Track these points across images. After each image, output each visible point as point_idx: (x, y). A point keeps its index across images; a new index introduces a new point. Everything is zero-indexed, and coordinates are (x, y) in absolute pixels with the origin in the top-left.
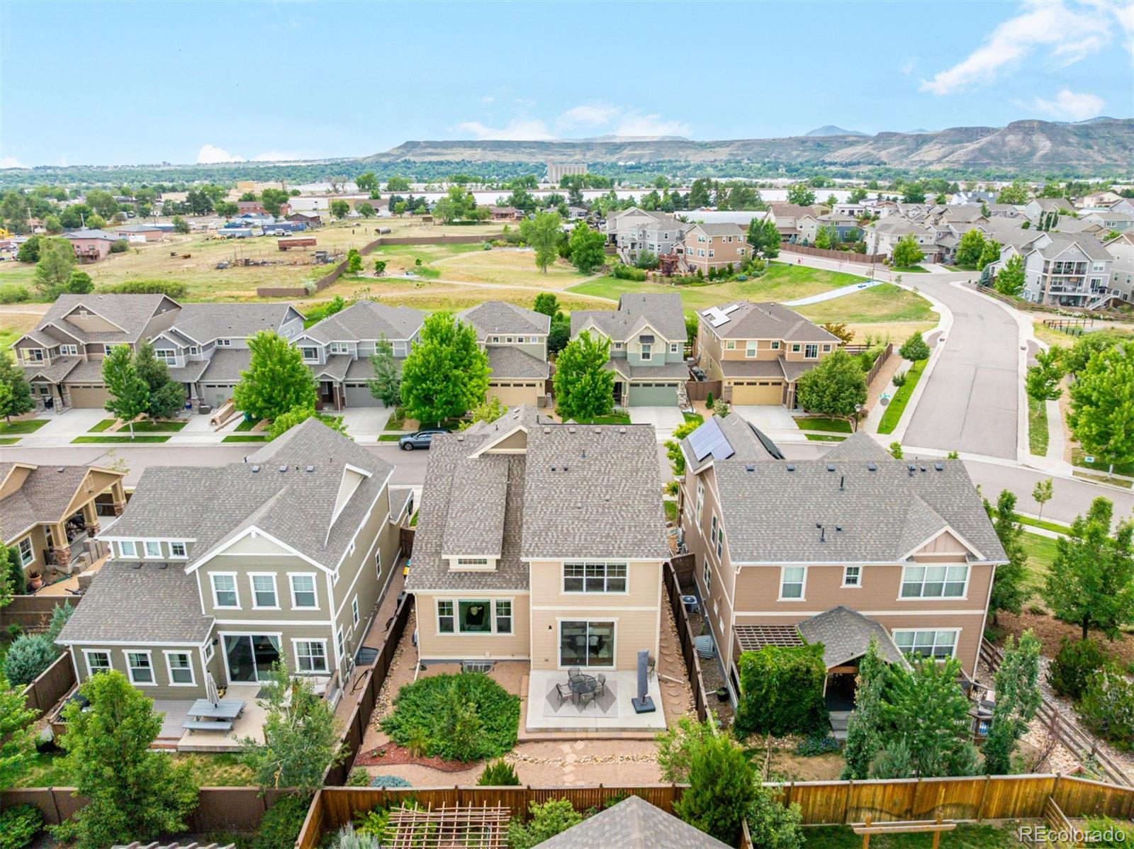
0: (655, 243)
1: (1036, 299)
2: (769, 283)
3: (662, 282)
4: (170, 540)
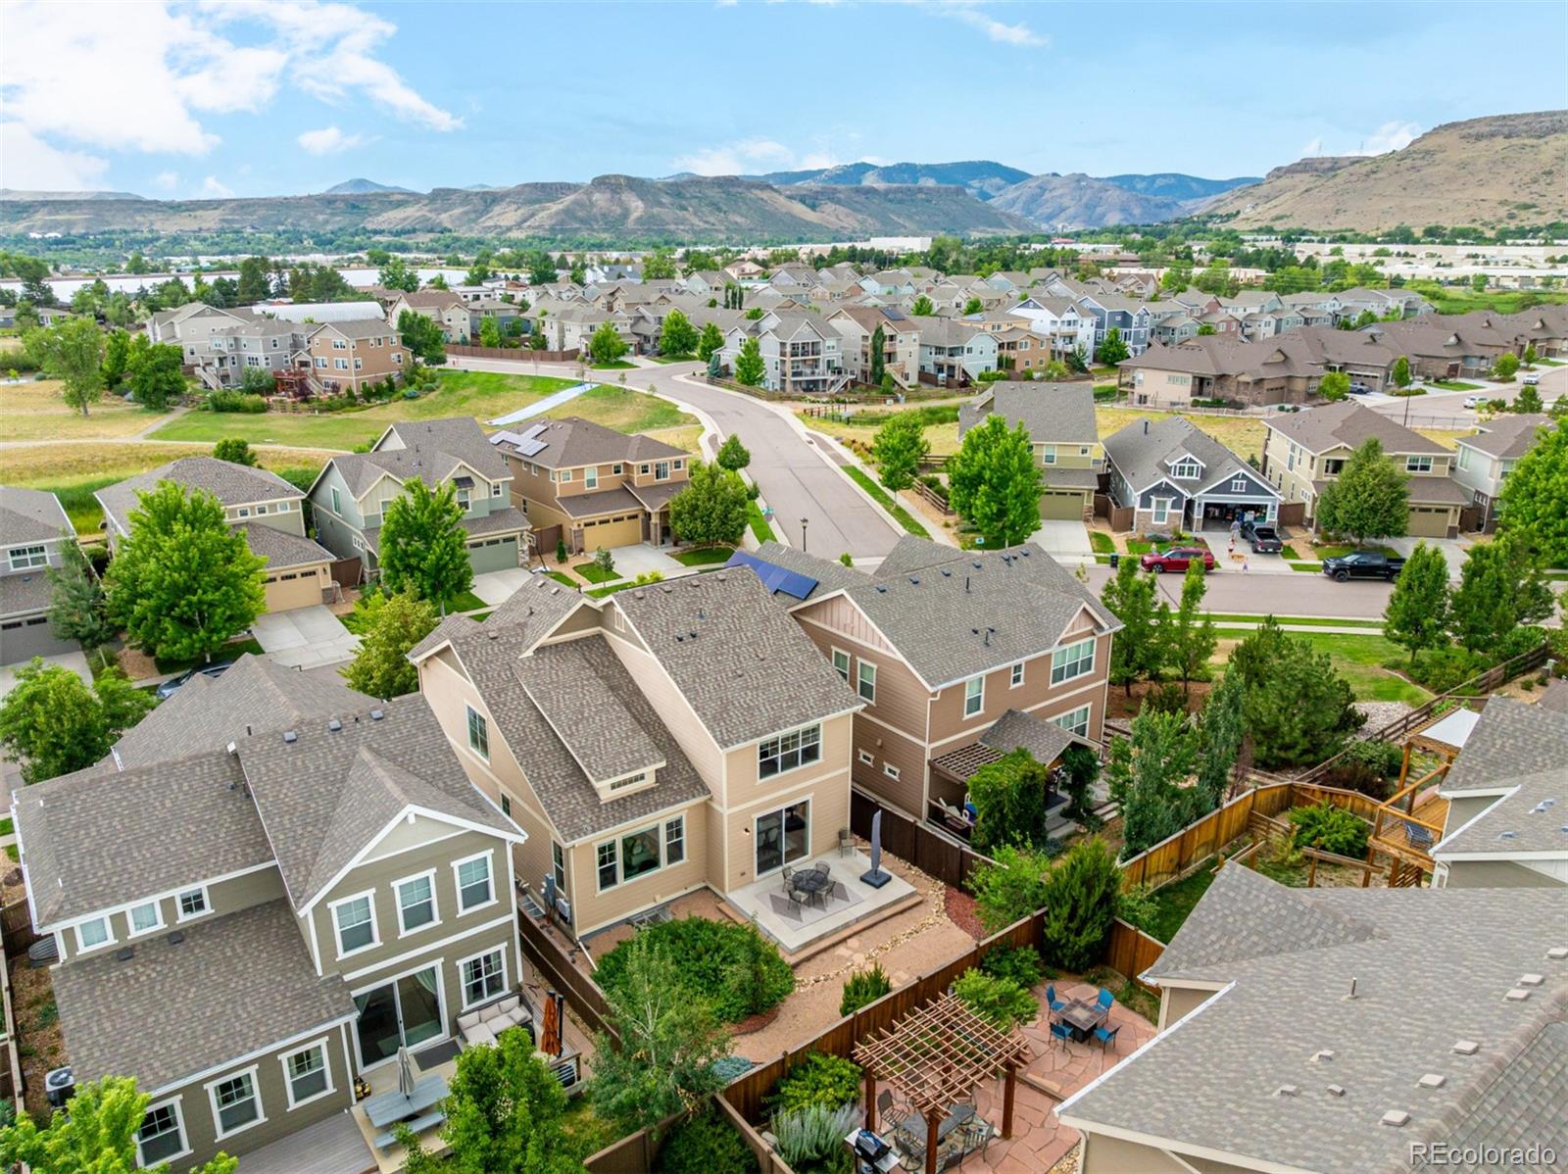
0: (260, 355)
1: (777, 387)
2: (453, 398)
3: (295, 410)
4: (178, 893)
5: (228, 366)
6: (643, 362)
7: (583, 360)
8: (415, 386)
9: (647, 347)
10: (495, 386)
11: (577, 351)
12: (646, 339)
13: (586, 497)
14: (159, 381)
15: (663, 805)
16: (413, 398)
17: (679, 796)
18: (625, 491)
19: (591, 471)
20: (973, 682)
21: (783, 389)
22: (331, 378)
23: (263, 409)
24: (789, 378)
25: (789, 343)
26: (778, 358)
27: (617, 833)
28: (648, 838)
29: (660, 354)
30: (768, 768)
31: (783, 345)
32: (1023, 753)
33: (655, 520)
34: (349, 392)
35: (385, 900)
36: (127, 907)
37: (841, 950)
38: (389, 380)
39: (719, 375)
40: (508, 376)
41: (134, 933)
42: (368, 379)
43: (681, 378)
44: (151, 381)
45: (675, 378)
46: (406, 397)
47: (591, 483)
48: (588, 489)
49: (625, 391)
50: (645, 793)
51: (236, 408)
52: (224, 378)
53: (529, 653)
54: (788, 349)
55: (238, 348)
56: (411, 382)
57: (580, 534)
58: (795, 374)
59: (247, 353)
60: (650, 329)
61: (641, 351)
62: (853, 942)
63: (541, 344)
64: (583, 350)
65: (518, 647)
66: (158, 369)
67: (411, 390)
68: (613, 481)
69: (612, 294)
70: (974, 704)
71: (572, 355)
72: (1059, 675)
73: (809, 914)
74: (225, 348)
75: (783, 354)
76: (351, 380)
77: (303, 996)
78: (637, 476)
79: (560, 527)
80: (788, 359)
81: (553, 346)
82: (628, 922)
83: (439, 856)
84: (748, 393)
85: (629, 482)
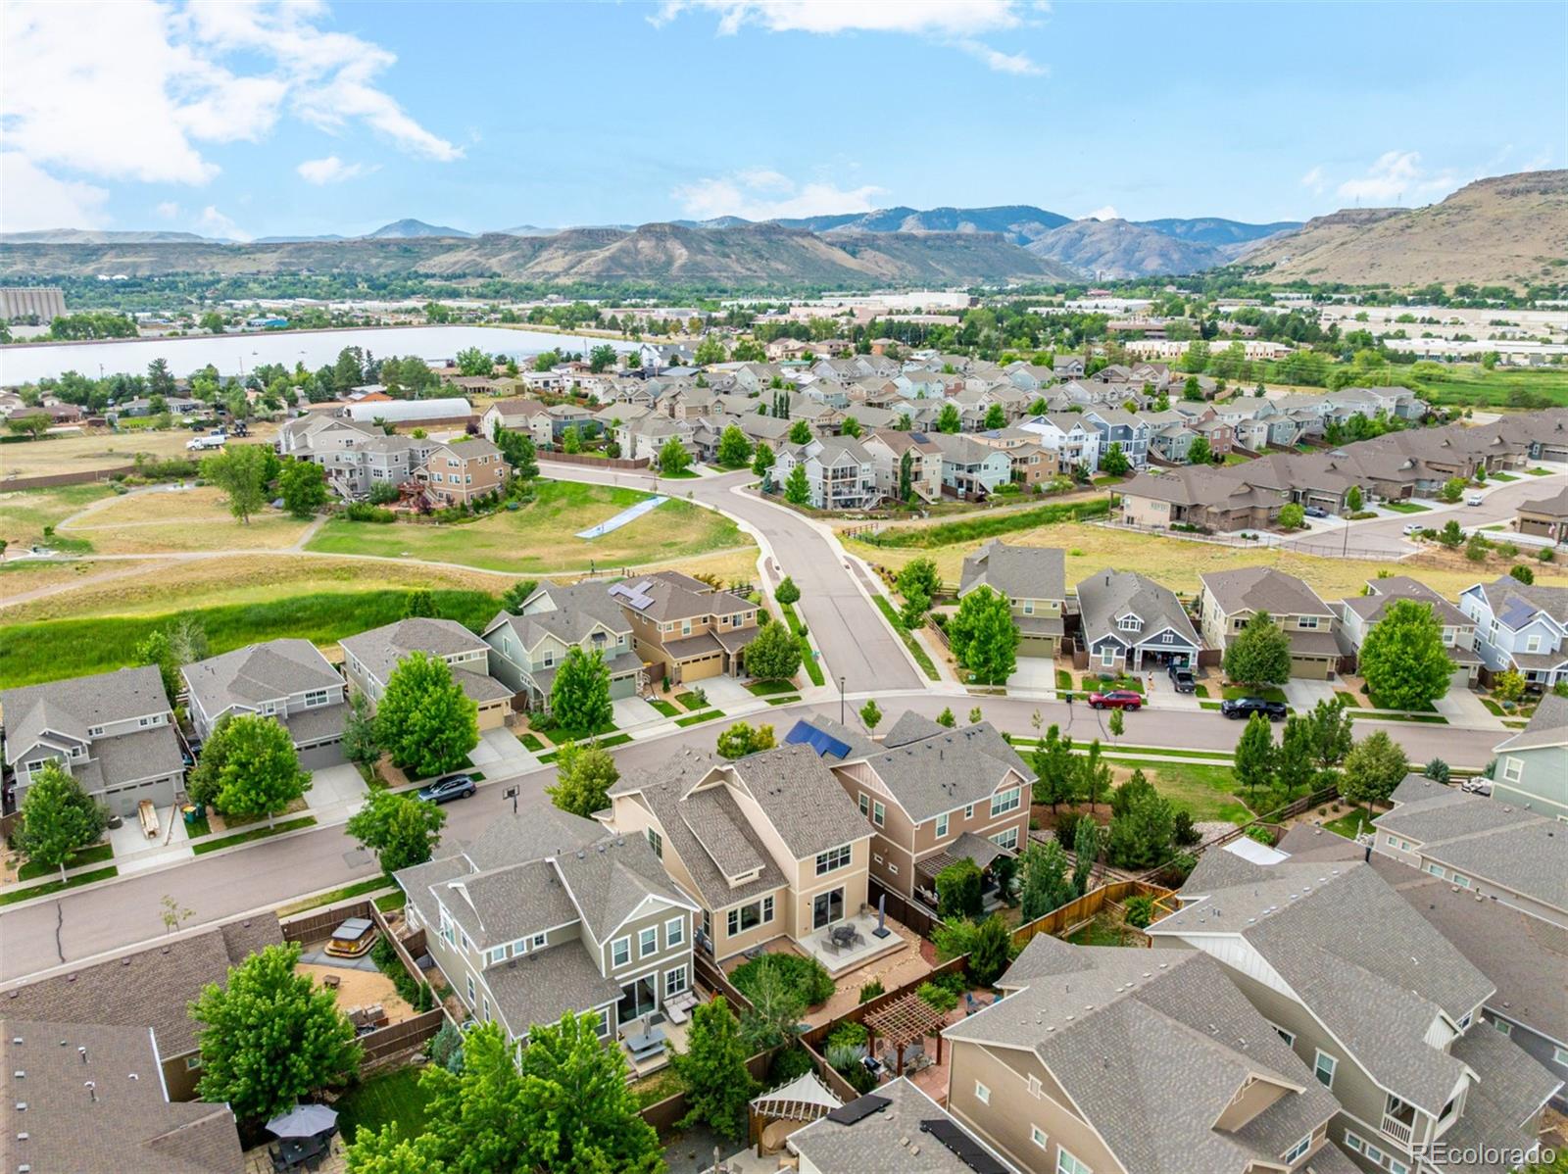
0: (384, 468)
1: (820, 504)
4: (533, 936)
5: (356, 477)
6: (703, 470)
7: (652, 469)
8: (514, 499)
9: (707, 454)
10: (581, 496)
11: (647, 460)
12: (707, 448)
13: (683, 641)
14: (305, 494)
15: (764, 889)
16: (514, 509)
17: (772, 884)
18: (710, 636)
19: (686, 622)
20: (941, 818)
21: (825, 507)
22: (446, 490)
23: (391, 519)
24: (831, 497)
25: (830, 469)
26: (821, 480)
27: (738, 905)
28: (755, 907)
29: (718, 461)
30: (821, 869)
31: (825, 470)
32: (969, 861)
33: (733, 659)
34: (462, 504)
35: (635, 939)
36: (512, 943)
37: (861, 973)
38: (494, 494)
39: (771, 490)
40: (590, 487)
41: (515, 955)
42: (475, 491)
43: (737, 490)
44: (300, 495)
45: (732, 490)
46: (507, 508)
47: (686, 630)
48: (684, 636)
49: (693, 507)
50: (754, 883)
51: (369, 518)
52: (353, 487)
53: (685, 798)
54: (830, 474)
55: (365, 462)
56: (512, 494)
57: (679, 670)
58: (835, 494)
59: (372, 466)
60: (710, 439)
61: (702, 458)
62: (867, 968)
63: (615, 452)
64: (652, 460)
65: (678, 794)
66: (305, 483)
67: (510, 502)
68: (702, 629)
69: (674, 397)
70: (942, 830)
71: (643, 464)
72: (996, 810)
73: (843, 952)
74: (354, 462)
75: (825, 477)
76: (463, 494)
77: (597, 987)
78: (719, 626)
79: (664, 664)
80: (830, 482)
81: (626, 454)
82: (742, 954)
83: (659, 918)
84: (796, 509)
85: (714, 629)
